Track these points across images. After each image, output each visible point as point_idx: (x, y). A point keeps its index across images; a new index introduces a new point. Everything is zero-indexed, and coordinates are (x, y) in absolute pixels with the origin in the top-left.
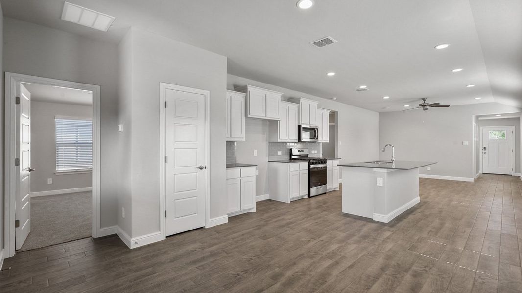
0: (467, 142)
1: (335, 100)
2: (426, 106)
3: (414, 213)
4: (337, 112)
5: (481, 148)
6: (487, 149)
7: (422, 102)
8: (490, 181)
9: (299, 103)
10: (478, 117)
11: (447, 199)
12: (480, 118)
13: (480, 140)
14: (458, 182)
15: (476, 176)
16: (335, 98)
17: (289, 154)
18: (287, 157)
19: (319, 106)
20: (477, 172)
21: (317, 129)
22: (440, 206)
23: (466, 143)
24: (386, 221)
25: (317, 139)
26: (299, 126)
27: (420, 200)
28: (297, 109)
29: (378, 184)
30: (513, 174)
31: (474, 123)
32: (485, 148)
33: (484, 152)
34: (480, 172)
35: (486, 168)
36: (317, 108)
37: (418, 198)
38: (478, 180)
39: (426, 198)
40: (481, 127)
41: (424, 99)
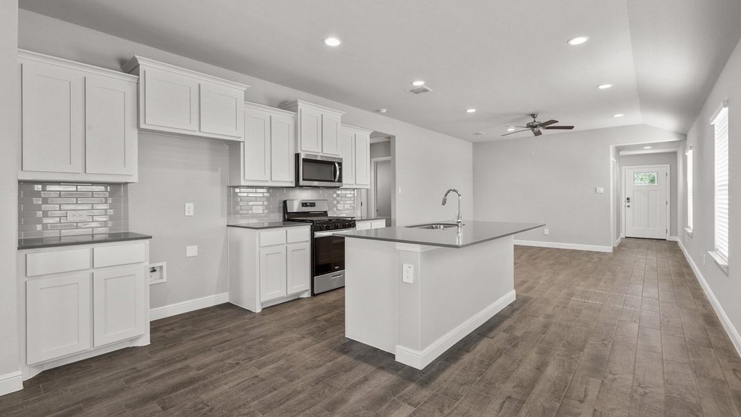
0: (603, 189)
1: (383, 114)
2: (536, 127)
3: (491, 334)
4: (394, 137)
5: (623, 200)
6: (631, 200)
7: (531, 120)
8: (637, 250)
9: (297, 112)
10: (619, 149)
11: (565, 291)
12: (622, 153)
13: (621, 186)
14: (589, 253)
15: (616, 243)
16: (384, 111)
17: (282, 209)
18: (278, 217)
19: (345, 122)
20: (618, 235)
21: (340, 164)
22: (549, 310)
23: (601, 190)
24: (420, 366)
25: (340, 180)
26: (297, 156)
27: (517, 295)
28: (291, 123)
29: (405, 280)
30: (668, 238)
31: (612, 159)
32: (628, 199)
33: (627, 204)
34: (622, 235)
35: (630, 230)
36: (340, 124)
37: (513, 292)
38: (618, 249)
39: (530, 289)
40: (624, 168)
41: (533, 116)
